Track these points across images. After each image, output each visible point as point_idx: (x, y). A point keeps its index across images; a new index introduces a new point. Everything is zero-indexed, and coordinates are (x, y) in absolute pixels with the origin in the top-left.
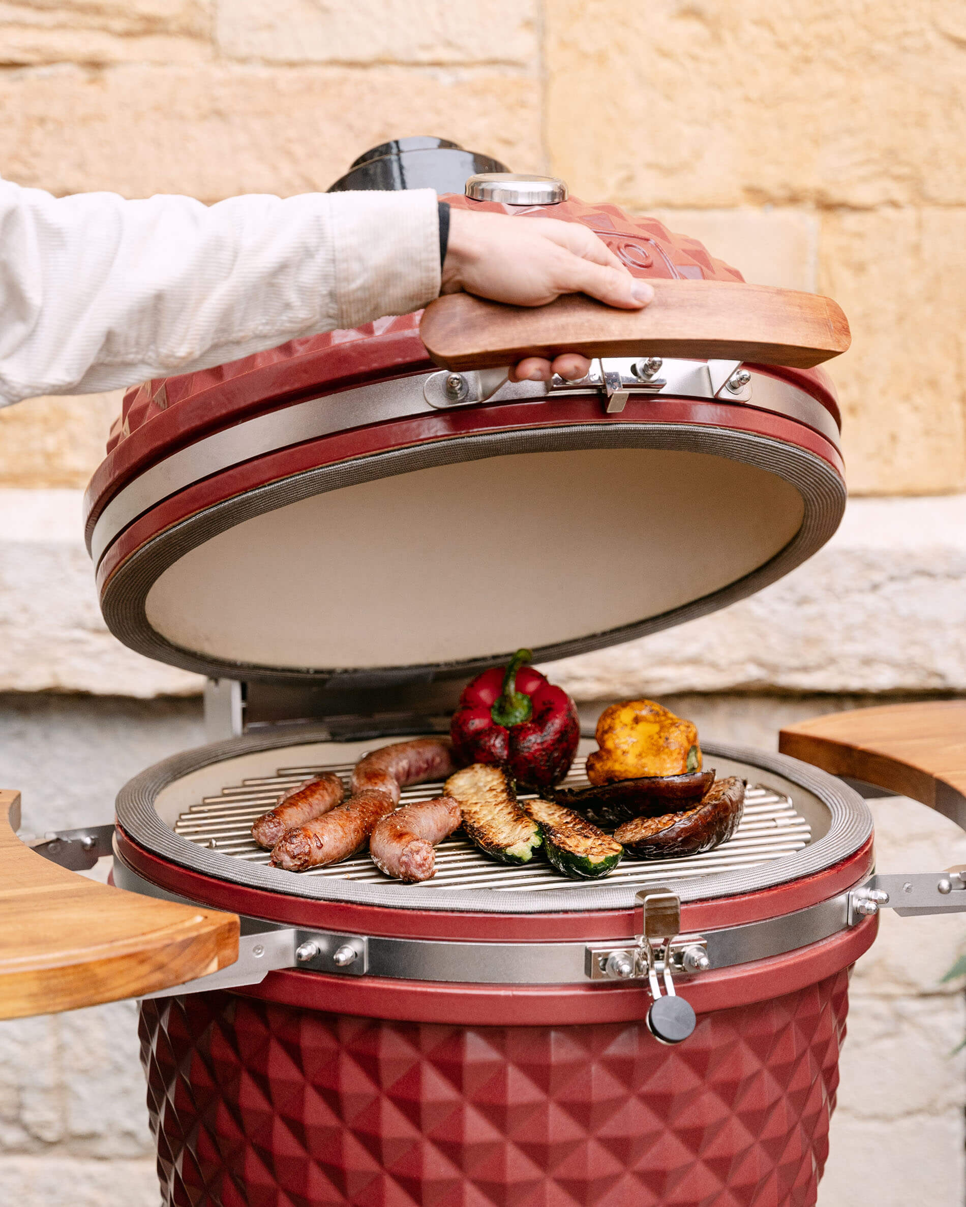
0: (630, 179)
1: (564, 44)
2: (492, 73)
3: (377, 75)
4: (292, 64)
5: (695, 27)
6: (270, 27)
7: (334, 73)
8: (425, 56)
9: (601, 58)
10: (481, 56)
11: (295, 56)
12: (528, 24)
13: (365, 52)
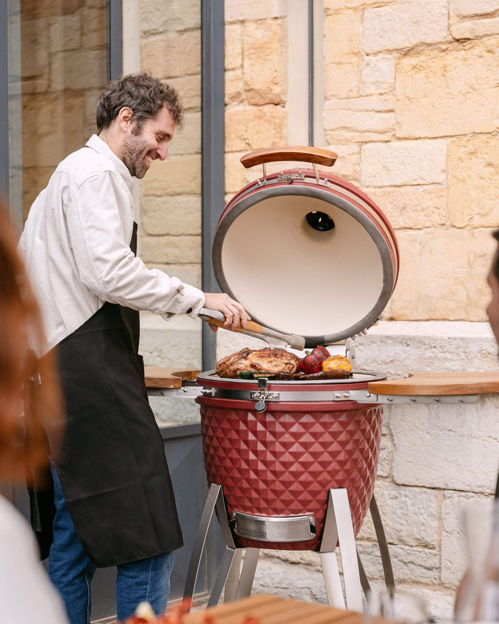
0: (472, 218)
1: (453, 177)
2: (433, 186)
3: (403, 189)
4: (381, 187)
5: (491, 169)
6: (375, 176)
7: (391, 189)
8: (415, 183)
9: (464, 180)
10: (430, 182)
11: (381, 185)
12: (444, 171)
13: (399, 182)
